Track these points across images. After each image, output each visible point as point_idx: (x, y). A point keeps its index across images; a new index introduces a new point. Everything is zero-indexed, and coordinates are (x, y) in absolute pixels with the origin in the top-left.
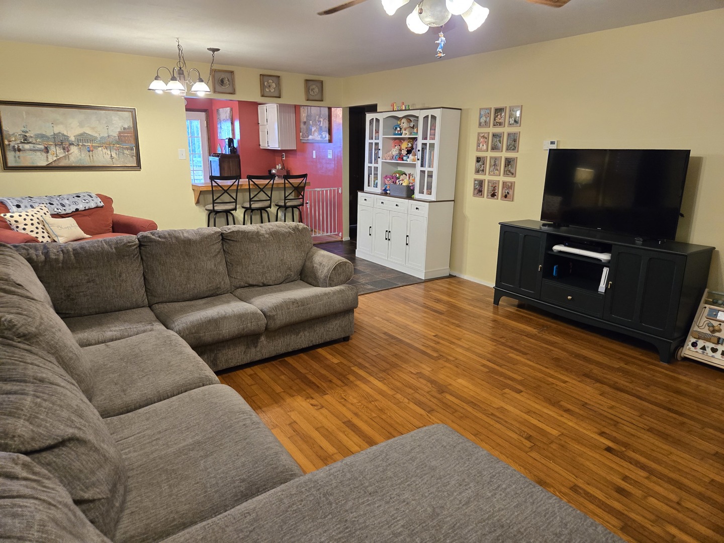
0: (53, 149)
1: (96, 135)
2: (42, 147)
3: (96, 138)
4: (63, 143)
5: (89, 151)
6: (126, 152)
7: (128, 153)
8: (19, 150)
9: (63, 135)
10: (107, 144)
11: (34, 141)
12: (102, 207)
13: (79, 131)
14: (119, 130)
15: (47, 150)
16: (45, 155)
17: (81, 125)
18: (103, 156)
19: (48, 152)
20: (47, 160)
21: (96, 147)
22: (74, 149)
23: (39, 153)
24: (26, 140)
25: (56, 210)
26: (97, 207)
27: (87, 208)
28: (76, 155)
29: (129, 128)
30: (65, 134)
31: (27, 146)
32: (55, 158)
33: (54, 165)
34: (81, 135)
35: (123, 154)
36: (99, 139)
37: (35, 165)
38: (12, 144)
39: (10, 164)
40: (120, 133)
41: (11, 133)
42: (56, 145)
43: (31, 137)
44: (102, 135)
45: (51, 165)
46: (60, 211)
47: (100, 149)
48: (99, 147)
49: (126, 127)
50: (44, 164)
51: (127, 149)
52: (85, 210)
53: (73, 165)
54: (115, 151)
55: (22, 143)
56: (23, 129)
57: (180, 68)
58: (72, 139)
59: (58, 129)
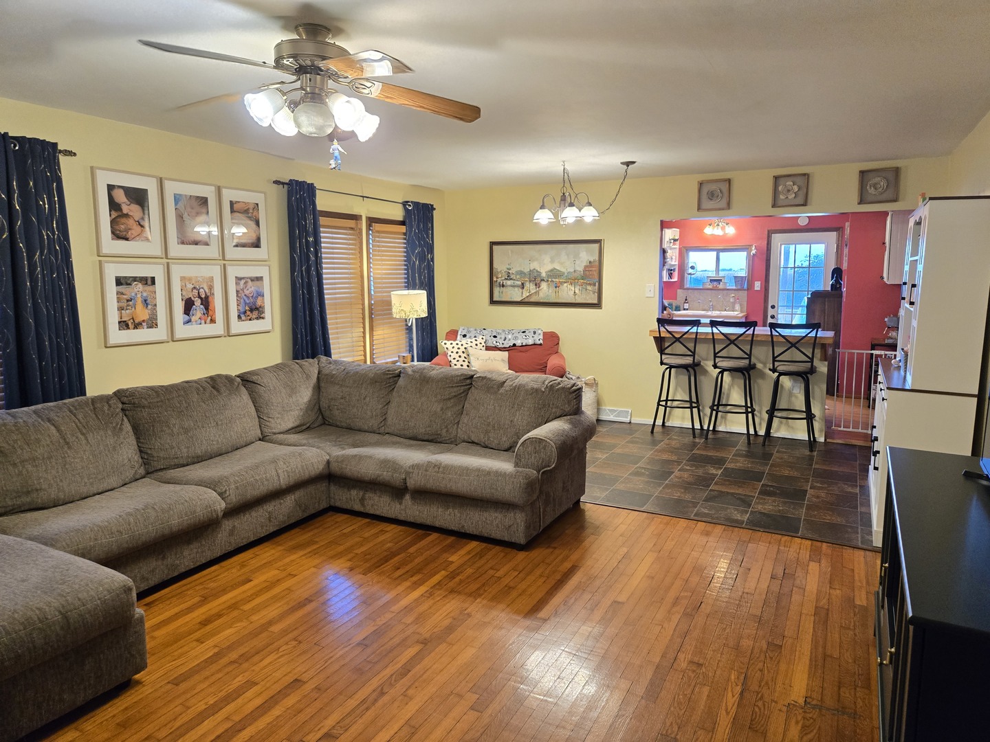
0: (527, 285)
1: (563, 270)
2: (519, 283)
3: (564, 273)
4: (536, 279)
5: (556, 287)
6: (589, 288)
7: (590, 289)
8: (503, 286)
9: (537, 271)
10: (573, 280)
11: (515, 278)
12: (541, 344)
13: (549, 267)
14: (585, 264)
15: (523, 286)
16: (521, 290)
17: (552, 261)
18: (568, 292)
19: (523, 288)
20: (522, 296)
21: (562, 283)
22: (544, 285)
23: (516, 289)
24: (509, 277)
25: (494, 342)
26: (535, 344)
27: (524, 344)
28: (546, 292)
29: (594, 261)
30: (539, 270)
31: (509, 283)
32: (528, 294)
33: (526, 300)
34: (552, 270)
35: (586, 290)
36: (566, 274)
37: (512, 300)
38: (499, 280)
39: (495, 299)
40: (586, 267)
41: (499, 270)
42: (530, 281)
43: (513, 274)
44: (569, 270)
45: (524, 301)
46: (498, 344)
47: (565, 285)
48: (565, 282)
49: (592, 260)
50: (519, 299)
51: (590, 284)
52: (522, 346)
53: (541, 301)
54: (578, 287)
55: (506, 279)
56: (508, 267)
57: (564, 194)
58: (544, 275)
59: (534, 265)
